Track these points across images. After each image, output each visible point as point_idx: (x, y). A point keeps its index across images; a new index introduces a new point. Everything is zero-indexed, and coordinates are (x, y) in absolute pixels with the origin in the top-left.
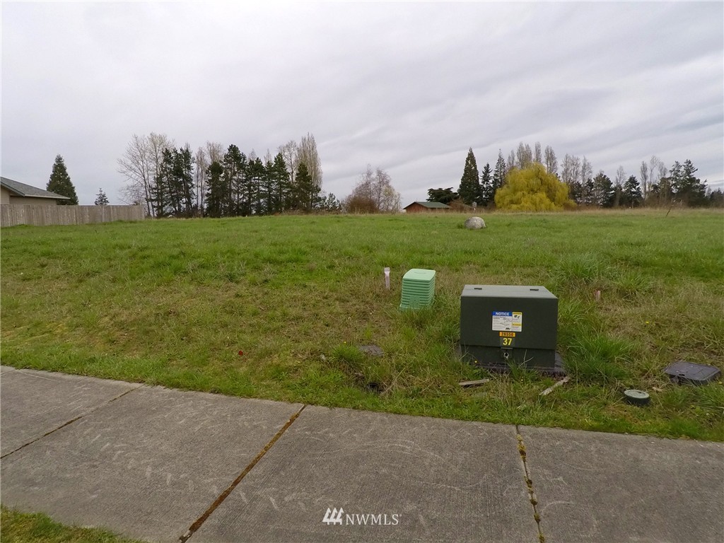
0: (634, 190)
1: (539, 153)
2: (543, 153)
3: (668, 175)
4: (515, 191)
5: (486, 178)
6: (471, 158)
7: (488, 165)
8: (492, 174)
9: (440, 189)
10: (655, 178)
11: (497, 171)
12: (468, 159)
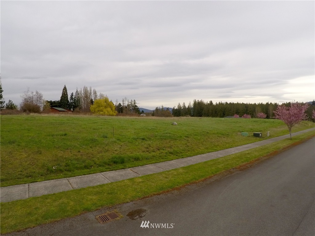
0: (120, 108)
1: (91, 91)
2: (92, 91)
3: (130, 104)
4: (99, 106)
5: (72, 98)
6: (65, 89)
7: (73, 93)
8: (74, 97)
9: (51, 101)
10: (126, 104)
11: (75, 96)
12: (64, 89)
